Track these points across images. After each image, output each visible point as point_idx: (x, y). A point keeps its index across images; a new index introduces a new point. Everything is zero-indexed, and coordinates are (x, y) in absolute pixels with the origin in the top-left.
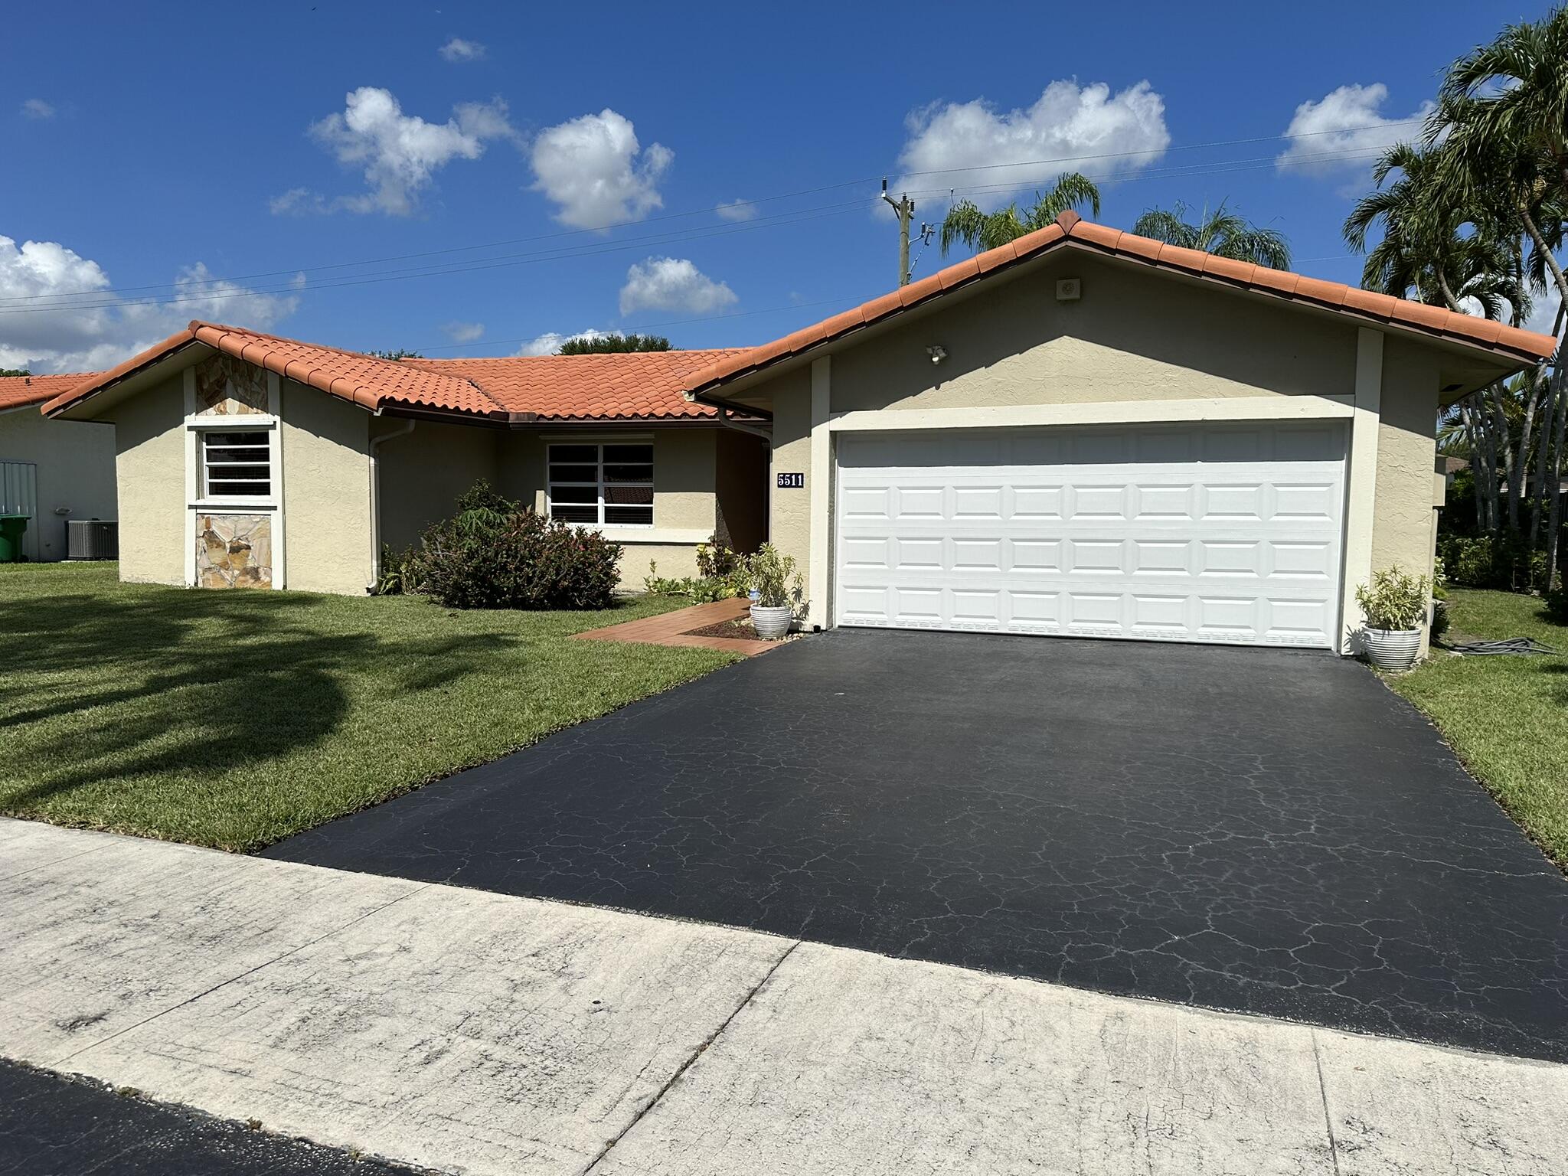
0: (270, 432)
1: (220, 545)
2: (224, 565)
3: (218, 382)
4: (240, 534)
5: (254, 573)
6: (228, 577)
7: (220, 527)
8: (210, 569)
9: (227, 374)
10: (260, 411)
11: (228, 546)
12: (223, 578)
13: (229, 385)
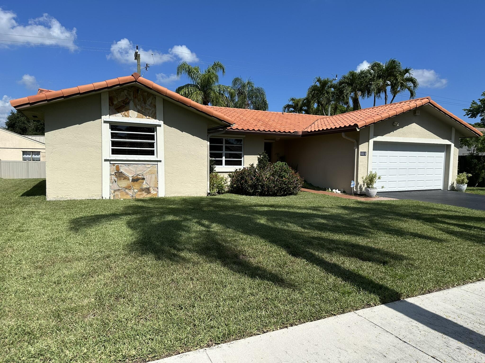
0: (158, 128)
1: (126, 178)
2: (129, 188)
3: (123, 101)
4: (138, 173)
5: (148, 190)
6: (130, 193)
7: (126, 170)
8: (119, 190)
9: (130, 98)
10: (150, 118)
11: (131, 179)
12: (127, 194)
13: (132, 104)
